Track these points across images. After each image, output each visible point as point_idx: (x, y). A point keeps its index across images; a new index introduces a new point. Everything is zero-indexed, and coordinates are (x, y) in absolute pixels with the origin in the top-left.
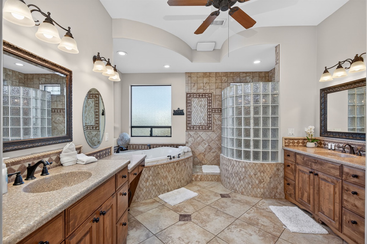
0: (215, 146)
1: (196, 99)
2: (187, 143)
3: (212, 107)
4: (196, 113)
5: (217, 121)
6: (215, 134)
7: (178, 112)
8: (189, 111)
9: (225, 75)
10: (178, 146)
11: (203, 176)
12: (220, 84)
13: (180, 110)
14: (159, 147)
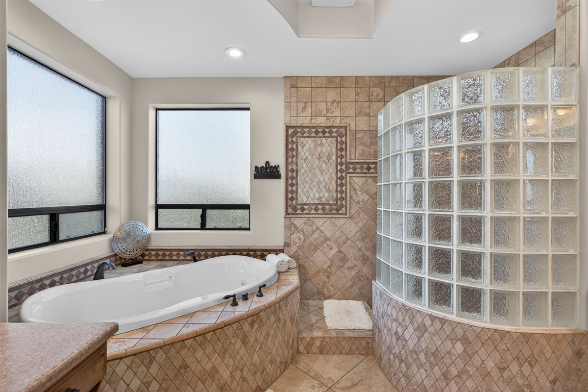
0: (355, 252)
1: (310, 140)
2: (287, 245)
3: (346, 161)
4: (310, 175)
5: (360, 193)
6: (353, 224)
7: (266, 171)
8: (292, 168)
9: (378, 82)
10: (265, 253)
11: (328, 340)
12: (366, 104)
13: (272, 166)
14: (219, 255)
